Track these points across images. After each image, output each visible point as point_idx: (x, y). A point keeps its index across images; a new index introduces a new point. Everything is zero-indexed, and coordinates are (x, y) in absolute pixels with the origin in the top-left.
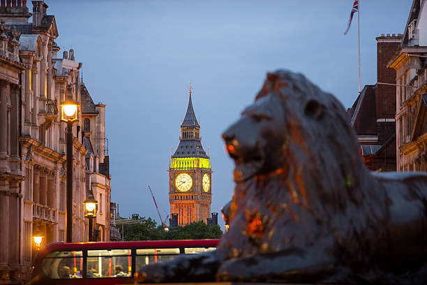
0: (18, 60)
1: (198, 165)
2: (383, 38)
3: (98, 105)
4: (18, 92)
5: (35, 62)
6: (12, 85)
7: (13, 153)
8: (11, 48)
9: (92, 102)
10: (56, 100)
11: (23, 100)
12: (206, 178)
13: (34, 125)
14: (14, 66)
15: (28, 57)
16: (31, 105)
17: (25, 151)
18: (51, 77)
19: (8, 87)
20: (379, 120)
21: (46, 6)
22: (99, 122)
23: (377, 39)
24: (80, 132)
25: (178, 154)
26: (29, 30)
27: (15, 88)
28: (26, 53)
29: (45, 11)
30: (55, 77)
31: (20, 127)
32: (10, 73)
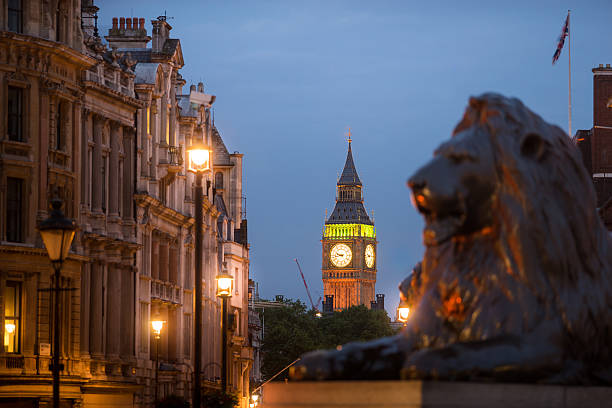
0: (134, 96)
1: (360, 233)
2: (601, 69)
3: (234, 155)
4: (133, 136)
5: (154, 99)
6: (125, 128)
7: (126, 215)
8: (125, 81)
9: (226, 151)
10: (180, 148)
11: (139, 146)
12: (369, 250)
13: (153, 179)
14: (127, 103)
15: (146, 92)
16: (149, 154)
17: (141, 212)
18: (174, 117)
19: (121, 129)
20: (595, 176)
21: (169, 27)
22: (235, 177)
23: (594, 70)
24: (211, 189)
25: (333, 220)
26: (147, 57)
27: (130, 132)
28: (143, 87)
29: (167, 34)
30: (179, 118)
31: (135, 181)
32: (124, 112)
